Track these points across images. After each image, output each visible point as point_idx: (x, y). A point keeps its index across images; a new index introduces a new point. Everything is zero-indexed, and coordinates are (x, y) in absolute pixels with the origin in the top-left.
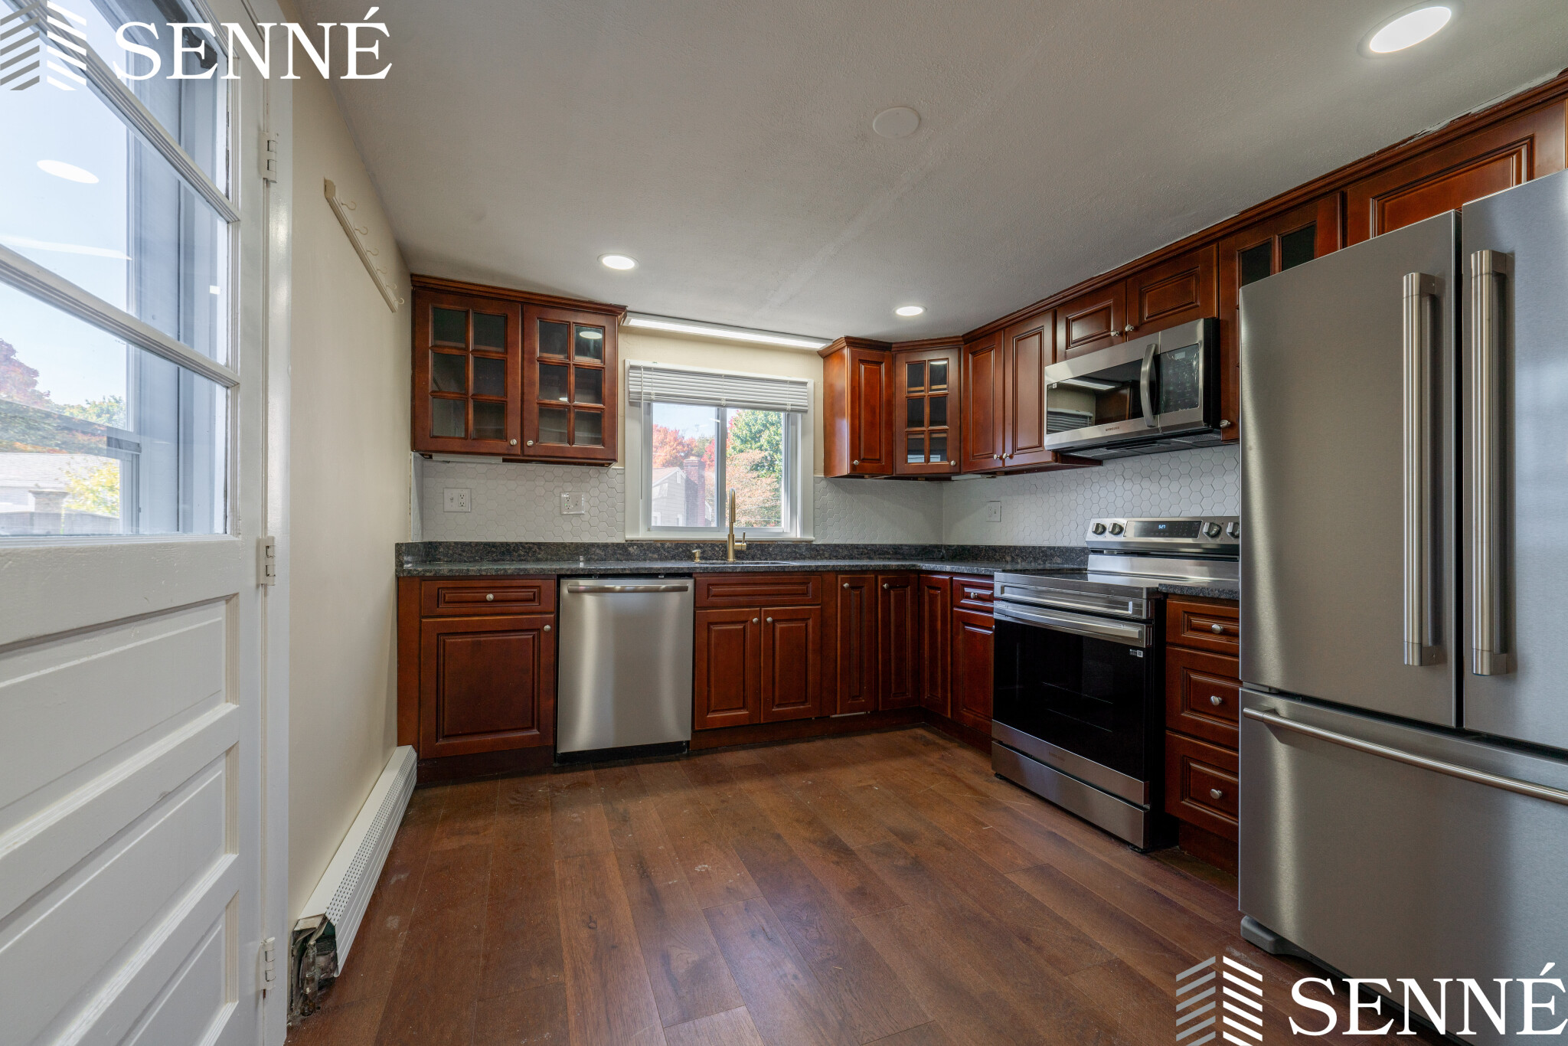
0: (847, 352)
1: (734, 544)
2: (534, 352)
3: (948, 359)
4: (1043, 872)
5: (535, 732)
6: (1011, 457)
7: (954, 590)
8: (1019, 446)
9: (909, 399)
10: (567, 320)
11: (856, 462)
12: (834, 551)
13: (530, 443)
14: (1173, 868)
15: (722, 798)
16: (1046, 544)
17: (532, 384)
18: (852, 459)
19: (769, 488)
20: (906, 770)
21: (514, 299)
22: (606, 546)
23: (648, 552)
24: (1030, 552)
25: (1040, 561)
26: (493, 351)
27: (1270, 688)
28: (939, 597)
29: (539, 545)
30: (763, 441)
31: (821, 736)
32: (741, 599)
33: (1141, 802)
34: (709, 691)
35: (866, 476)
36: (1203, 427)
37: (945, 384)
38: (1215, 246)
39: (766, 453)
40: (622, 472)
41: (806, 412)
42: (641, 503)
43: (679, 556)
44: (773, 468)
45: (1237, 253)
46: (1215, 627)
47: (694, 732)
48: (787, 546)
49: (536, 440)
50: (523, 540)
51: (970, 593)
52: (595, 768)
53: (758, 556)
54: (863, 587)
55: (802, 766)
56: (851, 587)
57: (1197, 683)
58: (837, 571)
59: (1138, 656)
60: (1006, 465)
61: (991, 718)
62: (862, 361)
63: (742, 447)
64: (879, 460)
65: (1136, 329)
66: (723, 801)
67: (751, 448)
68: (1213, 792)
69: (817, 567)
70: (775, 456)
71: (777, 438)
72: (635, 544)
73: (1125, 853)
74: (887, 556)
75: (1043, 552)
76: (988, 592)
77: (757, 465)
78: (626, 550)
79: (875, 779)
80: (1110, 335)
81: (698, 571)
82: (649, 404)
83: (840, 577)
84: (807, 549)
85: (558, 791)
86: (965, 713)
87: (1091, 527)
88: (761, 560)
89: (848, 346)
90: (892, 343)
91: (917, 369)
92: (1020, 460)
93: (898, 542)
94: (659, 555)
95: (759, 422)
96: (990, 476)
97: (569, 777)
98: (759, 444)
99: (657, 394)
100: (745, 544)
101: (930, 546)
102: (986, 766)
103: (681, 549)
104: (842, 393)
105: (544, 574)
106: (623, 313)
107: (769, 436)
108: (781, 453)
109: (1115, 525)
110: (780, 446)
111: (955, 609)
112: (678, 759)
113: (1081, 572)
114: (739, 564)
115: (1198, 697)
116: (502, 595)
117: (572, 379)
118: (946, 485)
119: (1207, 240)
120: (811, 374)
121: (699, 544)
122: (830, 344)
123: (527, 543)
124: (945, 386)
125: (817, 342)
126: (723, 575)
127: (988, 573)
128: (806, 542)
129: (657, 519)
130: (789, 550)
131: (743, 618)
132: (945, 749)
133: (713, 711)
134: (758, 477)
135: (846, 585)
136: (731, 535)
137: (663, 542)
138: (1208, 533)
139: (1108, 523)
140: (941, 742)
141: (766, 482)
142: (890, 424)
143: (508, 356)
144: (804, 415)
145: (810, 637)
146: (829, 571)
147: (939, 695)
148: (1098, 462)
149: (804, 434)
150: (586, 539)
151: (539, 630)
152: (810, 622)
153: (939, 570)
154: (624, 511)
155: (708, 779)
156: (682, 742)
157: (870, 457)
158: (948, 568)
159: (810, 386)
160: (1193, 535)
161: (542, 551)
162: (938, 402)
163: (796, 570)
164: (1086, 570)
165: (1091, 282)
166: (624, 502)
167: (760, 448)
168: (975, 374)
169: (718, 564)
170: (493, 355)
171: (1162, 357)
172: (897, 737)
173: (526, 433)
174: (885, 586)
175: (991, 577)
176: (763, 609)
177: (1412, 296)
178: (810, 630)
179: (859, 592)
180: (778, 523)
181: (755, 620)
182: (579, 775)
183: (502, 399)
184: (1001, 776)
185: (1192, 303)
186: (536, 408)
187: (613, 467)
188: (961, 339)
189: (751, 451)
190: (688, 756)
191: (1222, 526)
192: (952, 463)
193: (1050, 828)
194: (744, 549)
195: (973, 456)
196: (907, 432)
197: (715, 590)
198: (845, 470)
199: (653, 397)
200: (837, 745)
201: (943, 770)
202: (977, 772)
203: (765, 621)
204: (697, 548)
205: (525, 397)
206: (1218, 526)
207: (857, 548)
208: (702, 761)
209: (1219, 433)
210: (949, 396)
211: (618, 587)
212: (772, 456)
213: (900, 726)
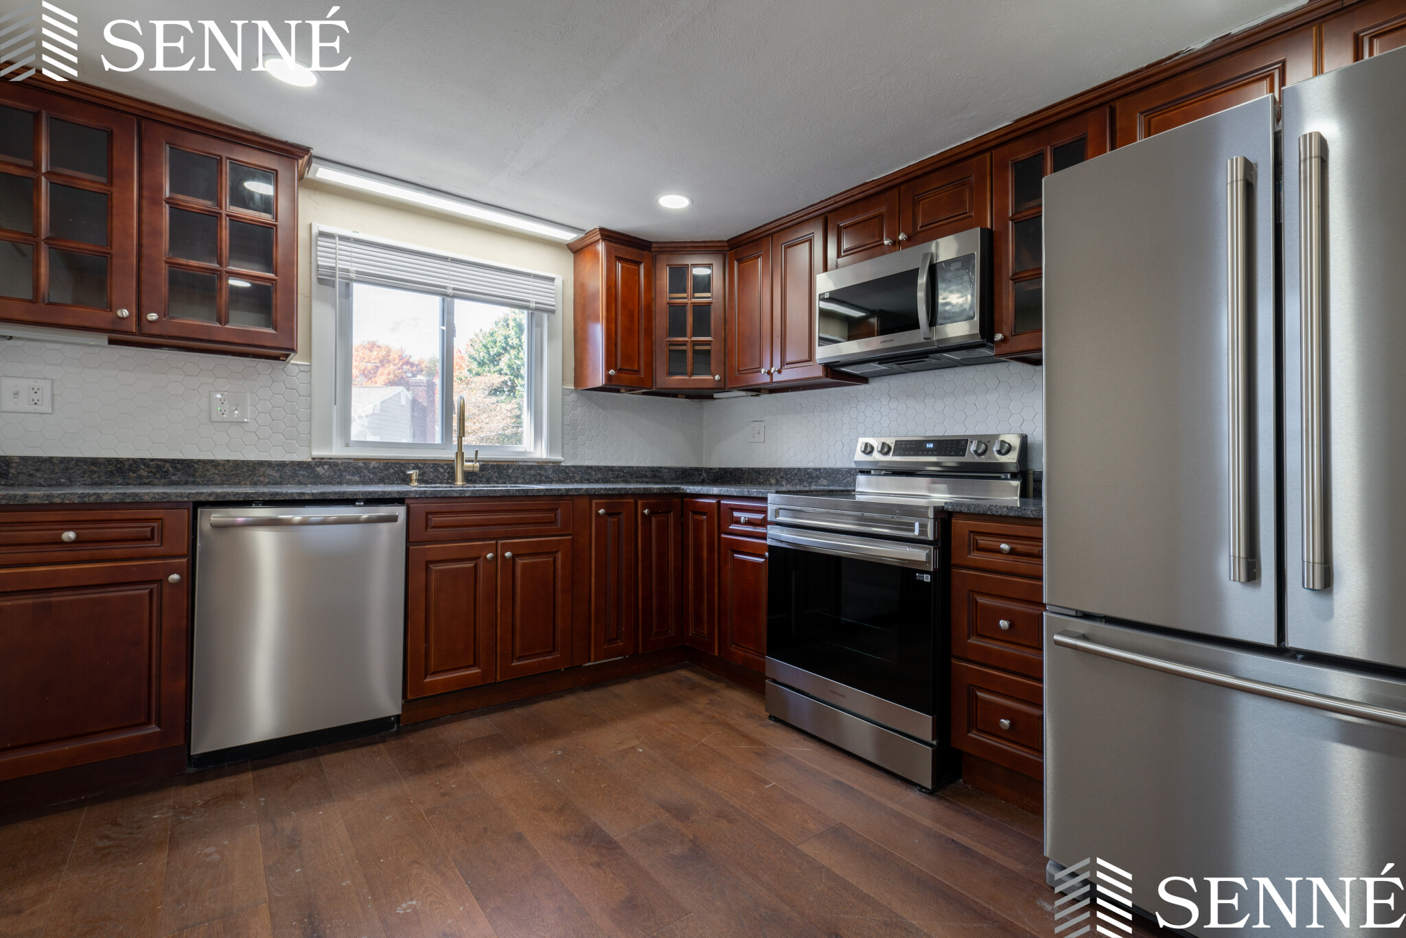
0: (601, 247)
1: (463, 464)
2: (160, 189)
3: (712, 264)
4: (837, 834)
5: (154, 729)
6: (779, 372)
7: (721, 515)
8: (788, 360)
9: (671, 305)
10: (217, 153)
11: (612, 372)
12: (587, 473)
13: (153, 316)
14: (962, 807)
15: (442, 791)
16: (811, 465)
17: (156, 233)
18: (608, 368)
19: (509, 414)
20: (673, 723)
21: (125, 109)
22: (282, 465)
23: (345, 474)
24: (796, 474)
25: (805, 483)
26: (88, 180)
27: (1077, 611)
28: (705, 524)
29: (174, 462)
30: (503, 364)
31: (571, 690)
32: (472, 530)
33: (929, 738)
34: (427, 649)
35: (623, 390)
36: (979, 339)
37: (709, 291)
38: (988, 155)
39: (506, 378)
40: (306, 369)
41: (553, 312)
42: (335, 410)
43: (389, 479)
44: (514, 394)
45: (1010, 163)
46: (1004, 546)
47: (407, 702)
48: (531, 468)
49: (163, 314)
50: (147, 455)
51: (740, 518)
52: (255, 768)
53: (495, 479)
54: (621, 513)
55: (550, 732)
56: (607, 514)
57: (984, 607)
58: (591, 495)
59: (925, 580)
60: (774, 380)
61: (765, 656)
62: (619, 259)
63: (480, 370)
64: (638, 372)
65: (909, 239)
66: (443, 795)
67: (489, 371)
68: (1002, 722)
69: (568, 490)
70: (516, 381)
71: (518, 362)
72: (326, 463)
73: (913, 796)
74: (645, 480)
75: (808, 474)
76: (760, 516)
77: (496, 390)
78: (313, 471)
79: (638, 738)
80: (883, 244)
81: (412, 495)
82: (348, 286)
83: (594, 502)
84: (554, 471)
85: (187, 813)
86: (734, 650)
87: (860, 446)
88: (498, 483)
89: (603, 239)
90: (651, 243)
91: (679, 274)
92: (788, 375)
93: (656, 464)
94: (360, 477)
95: (498, 344)
96: (754, 393)
97: (210, 788)
98: (498, 368)
99: (358, 272)
100: (478, 464)
101: (691, 469)
102: (759, 708)
103: (392, 471)
104: (595, 295)
105: (168, 502)
106: (306, 157)
107: (510, 360)
108: (522, 378)
109: (884, 444)
110: (522, 372)
111: (723, 536)
112: (383, 740)
113: (849, 493)
114: (470, 487)
115: (984, 624)
116: (89, 533)
117: (225, 234)
118: (707, 404)
119: (982, 148)
120: (560, 270)
121: (417, 464)
122: (582, 235)
123: (153, 460)
124: (709, 295)
125: (568, 231)
126: (448, 500)
127: (760, 495)
128: (553, 462)
129: (358, 431)
130: (532, 472)
131: (473, 554)
132: (713, 691)
133: (434, 673)
134: (498, 402)
135: (601, 511)
136: (460, 453)
137: (366, 461)
138: (976, 452)
139: (876, 443)
140: (707, 683)
141: (506, 406)
142: (649, 332)
143: (114, 189)
144: (551, 315)
145: (559, 571)
146: (581, 495)
147: (706, 633)
148: (863, 379)
149: (550, 338)
150: (252, 455)
151: (161, 581)
152: (559, 556)
153: (705, 493)
154: (310, 420)
155: (421, 765)
156: (390, 717)
157: (627, 368)
158: (715, 490)
159: (558, 282)
160: (961, 453)
161: (178, 470)
162: (702, 312)
163: (542, 494)
164: (854, 491)
165: (864, 188)
166: (310, 408)
167: (500, 372)
168: (739, 282)
169: (442, 488)
170: (86, 183)
171: (938, 265)
172: (660, 682)
173: (145, 301)
174: (646, 511)
175: (765, 499)
176: (500, 542)
177: (1237, 181)
178: (559, 566)
179: (616, 520)
180: (519, 441)
181: (489, 555)
182: (228, 782)
183: (105, 250)
184: (776, 718)
185: (966, 213)
186: (164, 269)
187: (292, 362)
188: (726, 244)
189: (489, 374)
190: (398, 734)
191: (988, 444)
192: (717, 377)
193: (834, 776)
194: (477, 469)
195: (739, 371)
196: (668, 341)
197: (436, 520)
198: (600, 381)
199: (353, 275)
200: (591, 699)
201: (714, 717)
202: (750, 716)
203: (503, 556)
204: (414, 469)
205: (145, 251)
206: (985, 444)
207: (612, 470)
208: (415, 739)
209: (992, 348)
210: (713, 306)
211: (297, 518)
212: (513, 382)
213: (662, 670)
